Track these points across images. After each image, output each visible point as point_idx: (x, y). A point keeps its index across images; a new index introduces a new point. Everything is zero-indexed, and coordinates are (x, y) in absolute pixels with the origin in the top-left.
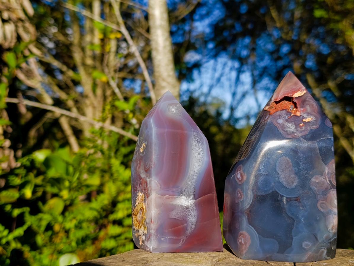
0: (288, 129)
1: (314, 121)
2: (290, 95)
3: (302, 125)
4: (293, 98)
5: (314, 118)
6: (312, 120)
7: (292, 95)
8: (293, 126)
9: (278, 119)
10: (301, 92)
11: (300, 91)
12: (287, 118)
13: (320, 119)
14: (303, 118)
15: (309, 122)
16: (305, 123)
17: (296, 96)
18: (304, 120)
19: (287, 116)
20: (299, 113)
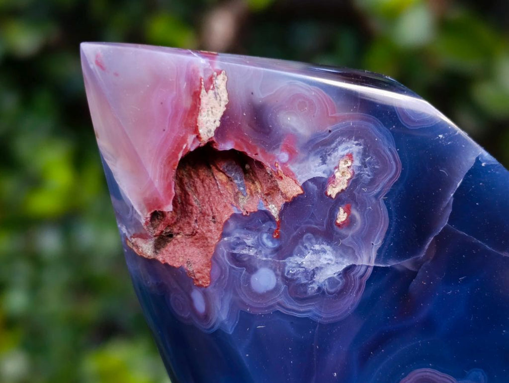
0: (321, 278)
1: (365, 154)
2: (190, 145)
3: (342, 216)
4: (210, 143)
5: (353, 147)
6: (357, 163)
7: (198, 137)
8: (324, 252)
9: (248, 281)
10: (211, 92)
11: (203, 91)
12: (269, 244)
13: (371, 125)
14: (321, 184)
15: (355, 182)
16: (347, 198)
17: (213, 129)
18: (333, 191)
19: (265, 236)
20: (289, 179)
